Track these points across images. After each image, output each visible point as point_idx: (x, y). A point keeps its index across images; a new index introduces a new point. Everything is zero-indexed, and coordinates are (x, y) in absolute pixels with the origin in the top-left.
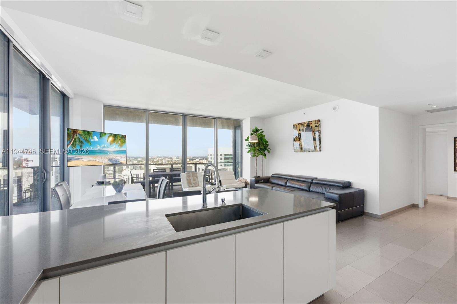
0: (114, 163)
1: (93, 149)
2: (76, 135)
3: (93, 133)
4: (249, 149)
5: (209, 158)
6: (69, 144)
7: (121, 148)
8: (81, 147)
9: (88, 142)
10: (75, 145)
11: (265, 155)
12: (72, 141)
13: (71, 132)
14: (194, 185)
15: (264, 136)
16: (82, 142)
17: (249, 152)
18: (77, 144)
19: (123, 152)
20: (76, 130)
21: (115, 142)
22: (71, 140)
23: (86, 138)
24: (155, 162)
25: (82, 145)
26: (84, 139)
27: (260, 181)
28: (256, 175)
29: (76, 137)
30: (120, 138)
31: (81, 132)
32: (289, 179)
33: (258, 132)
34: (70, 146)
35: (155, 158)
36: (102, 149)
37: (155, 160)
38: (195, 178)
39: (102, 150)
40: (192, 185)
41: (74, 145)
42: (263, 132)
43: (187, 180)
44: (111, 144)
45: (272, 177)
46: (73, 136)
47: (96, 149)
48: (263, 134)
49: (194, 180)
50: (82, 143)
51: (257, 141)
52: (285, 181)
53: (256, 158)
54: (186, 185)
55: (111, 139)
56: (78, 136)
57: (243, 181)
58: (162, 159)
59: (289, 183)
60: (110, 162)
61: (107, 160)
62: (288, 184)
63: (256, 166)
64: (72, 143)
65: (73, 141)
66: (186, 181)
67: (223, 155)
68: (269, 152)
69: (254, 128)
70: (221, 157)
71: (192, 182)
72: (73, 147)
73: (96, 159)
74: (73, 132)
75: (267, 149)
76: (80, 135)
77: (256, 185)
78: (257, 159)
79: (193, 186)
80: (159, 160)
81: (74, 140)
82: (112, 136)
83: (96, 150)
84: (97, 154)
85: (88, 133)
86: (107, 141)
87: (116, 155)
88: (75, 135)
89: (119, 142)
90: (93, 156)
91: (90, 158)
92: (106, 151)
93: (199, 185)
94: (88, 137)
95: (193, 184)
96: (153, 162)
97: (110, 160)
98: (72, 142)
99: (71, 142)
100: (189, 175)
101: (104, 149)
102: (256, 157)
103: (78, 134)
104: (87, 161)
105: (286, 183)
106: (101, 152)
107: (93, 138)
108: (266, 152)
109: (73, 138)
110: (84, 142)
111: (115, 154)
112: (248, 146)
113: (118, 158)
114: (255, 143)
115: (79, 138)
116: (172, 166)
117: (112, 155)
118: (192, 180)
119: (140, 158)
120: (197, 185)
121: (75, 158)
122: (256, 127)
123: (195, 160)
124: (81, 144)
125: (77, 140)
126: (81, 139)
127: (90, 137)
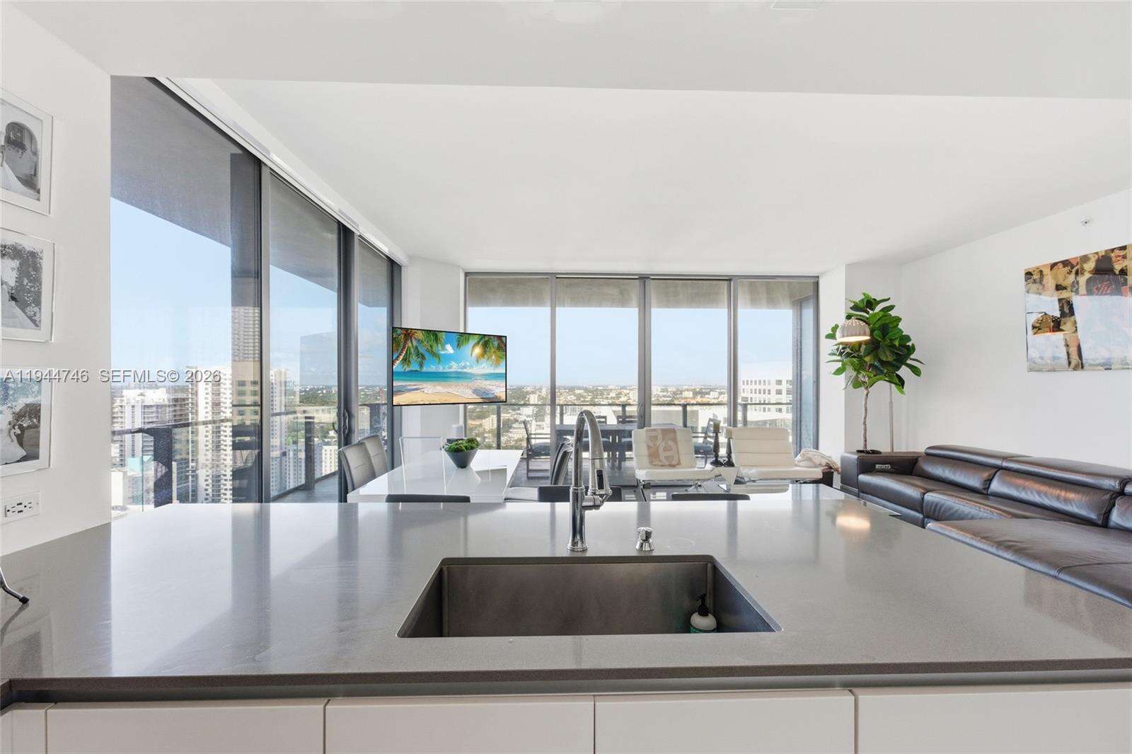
0: (484, 397)
1: (445, 371)
2: (411, 341)
3: (444, 336)
4: (839, 365)
5: (744, 390)
6: (397, 359)
7: (495, 368)
8: (421, 365)
9: (435, 355)
10: (409, 361)
11: (901, 383)
12: (401, 352)
13: (400, 336)
14: (667, 463)
15: (899, 319)
16: (422, 355)
17: (838, 372)
18: (413, 358)
20: (411, 329)
21: (485, 357)
22: (400, 350)
23: (431, 346)
24: (612, 398)
25: (422, 362)
26: (427, 350)
27: (877, 466)
28: (865, 445)
29: (410, 345)
31: (420, 335)
32: (999, 468)
33: (873, 310)
34: (398, 362)
35: (611, 390)
36: (460, 370)
37: (612, 394)
38: (670, 443)
39: (461, 372)
40: (660, 461)
41: (406, 360)
42: (892, 307)
43: (649, 447)
44: (478, 361)
45: (928, 454)
46: (405, 343)
47: (449, 370)
48: (893, 313)
49: (665, 450)
50: (423, 357)
51: (867, 338)
52: (986, 475)
53: (865, 392)
54: (646, 460)
55: (478, 349)
56: (415, 343)
57: (817, 460)
58: (628, 392)
59: (1003, 482)
60: (477, 395)
61: (471, 392)
62: (996, 486)
63: (865, 418)
64: (401, 357)
65: (404, 353)
66: (644, 451)
67: (784, 382)
68: (916, 371)
69: (858, 298)
70: (779, 387)
71: (662, 455)
72: (405, 366)
73: (450, 391)
74: (407, 334)
75: (909, 362)
76: (419, 341)
77: (862, 478)
78: (867, 395)
79: (662, 466)
80: (620, 393)
81: (407, 351)
82: (480, 345)
84: (453, 380)
85: (434, 335)
86: (472, 355)
88: (409, 341)
89: (493, 357)
90: (444, 383)
91: (438, 387)
92: (468, 373)
93: (679, 463)
94: (435, 345)
95: (662, 458)
96: (607, 398)
97: (476, 391)
99: (400, 355)
100: (653, 434)
101: (465, 370)
102: (867, 388)
103: (415, 337)
104: (432, 394)
105: (990, 481)
106: (460, 376)
107: (444, 348)
108: (904, 372)
109: (404, 347)
110: (427, 355)
111: (486, 380)
112: (835, 354)
113: (491, 387)
114: (860, 344)
115: (417, 348)
116: (624, 410)
117: (479, 381)
118: (661, 450)
119: (579, 388)
120: (674, 463)
121: (409, 387)
122: (864, 294)
123: (708, 394)
124: (419, 359)
125: (412, 350)
126: (422, 350)
127: (439, 345)
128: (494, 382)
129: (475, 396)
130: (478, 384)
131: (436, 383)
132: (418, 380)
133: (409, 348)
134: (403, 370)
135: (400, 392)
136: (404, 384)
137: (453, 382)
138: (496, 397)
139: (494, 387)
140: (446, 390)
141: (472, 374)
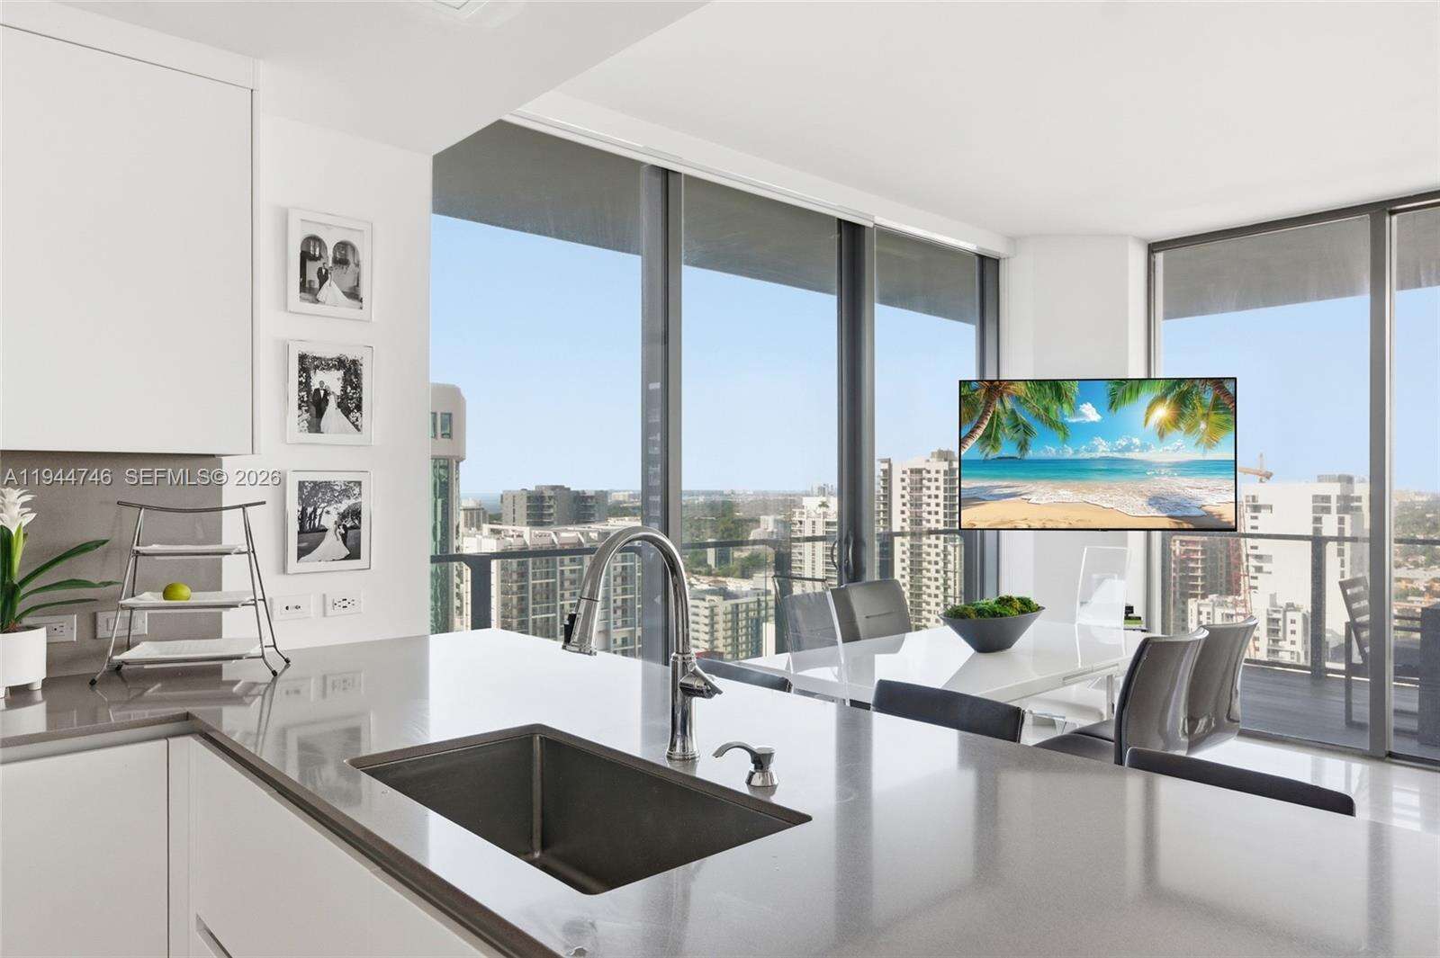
0: (1178, 513)
1: (1079, 456)
2: (1002, 401)
3: (1076, 389)
6: (970, 436)
7: (1208, 450)
8: (1023, 446)
9: (1054, 425)
10: (996, 439)
12: (980, 422)
13: (976, 390)
16: (1026, 427)
18: (1006, 432)
19: (1220, 469)
21: (1182, 425)
22: (976, 419)
23: (1047, 410)
25: (1026, 441)
26: (1038, 416)
29: (998, 406)
30: (1206, 412)
31: (1021, 389)
34: (971, 442)
36: (1117, 455)
41: (989, 438)
44: (1161, 435)
46: (989, 404)
47: (1087, 456)
50: (1027, 430)
55: (1162, 412)
56: (1009, 404)
60: (1159, 509)
61: (1141, 501)
64: (980, 432)
65: (986, 422)
72: (988, 449)
73: (1091, 498)
74: (989, 390)
76: (1017, 399)
81: (992, 418)
82: (1167, 403)
83: (1093, 460)
85: (1055, 388)
86: (1146, 421)
87: (1185, 480)
88: (998, 399)
89: (1203, 426)
91: (1061, 492)
92: (1141, 462)
94: (1054, 407)
97: (1156, 501)
98: (984, 427)
99: (978, 427)
103: (1009, 395)
104: (1049, 505)
106: (1114, 467)
107: (1075, 410)
109: (985, 413)
110: (1036, 427)
113: (1195, 492)
115: (1013, 412)
117: (1166, 478)
121: (996, 491)
124: (1019, 436)
125: (1004, 418)
126: (1023, 417)
127: (1065, 406)
128: (1205, 481)
129: (1153, 512)
130: (1163, 485)
131: (1057, 483)
132: (1013, 478)
133: (996, 415)
134: (982, 457)
135: (976, 499)
136: (986, 484)
137: (1101, 482)
138: (1210, 514)
139: (1205, 492)
140: (1078, 498)
141: (1148, 465)
